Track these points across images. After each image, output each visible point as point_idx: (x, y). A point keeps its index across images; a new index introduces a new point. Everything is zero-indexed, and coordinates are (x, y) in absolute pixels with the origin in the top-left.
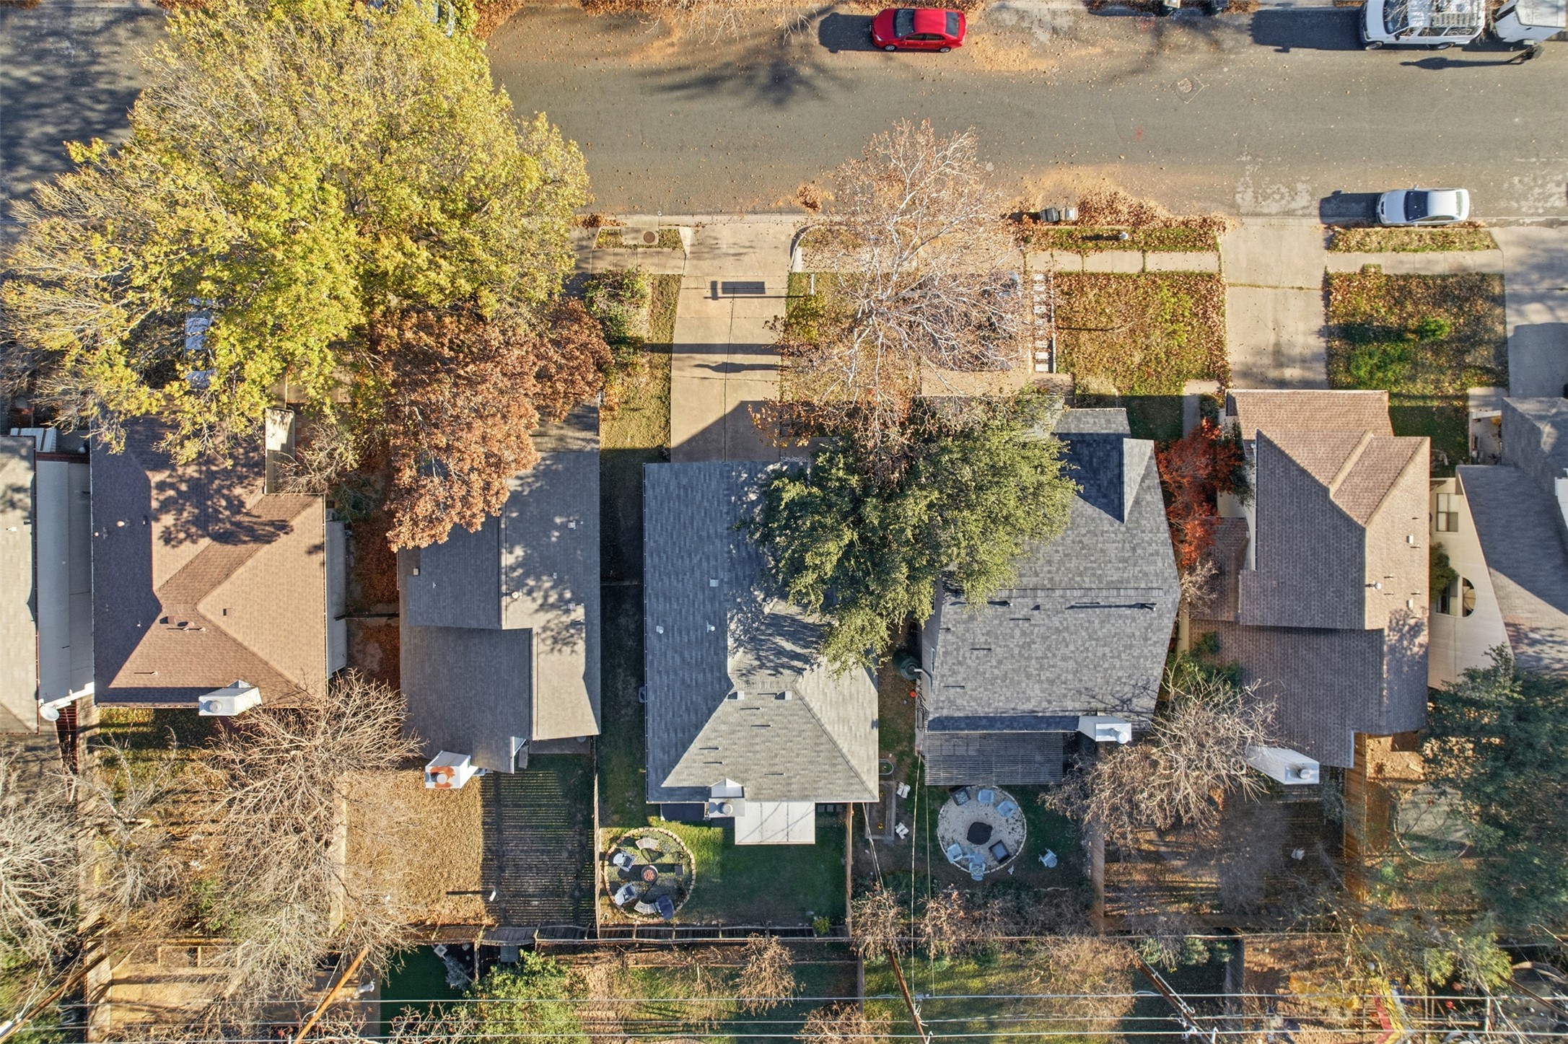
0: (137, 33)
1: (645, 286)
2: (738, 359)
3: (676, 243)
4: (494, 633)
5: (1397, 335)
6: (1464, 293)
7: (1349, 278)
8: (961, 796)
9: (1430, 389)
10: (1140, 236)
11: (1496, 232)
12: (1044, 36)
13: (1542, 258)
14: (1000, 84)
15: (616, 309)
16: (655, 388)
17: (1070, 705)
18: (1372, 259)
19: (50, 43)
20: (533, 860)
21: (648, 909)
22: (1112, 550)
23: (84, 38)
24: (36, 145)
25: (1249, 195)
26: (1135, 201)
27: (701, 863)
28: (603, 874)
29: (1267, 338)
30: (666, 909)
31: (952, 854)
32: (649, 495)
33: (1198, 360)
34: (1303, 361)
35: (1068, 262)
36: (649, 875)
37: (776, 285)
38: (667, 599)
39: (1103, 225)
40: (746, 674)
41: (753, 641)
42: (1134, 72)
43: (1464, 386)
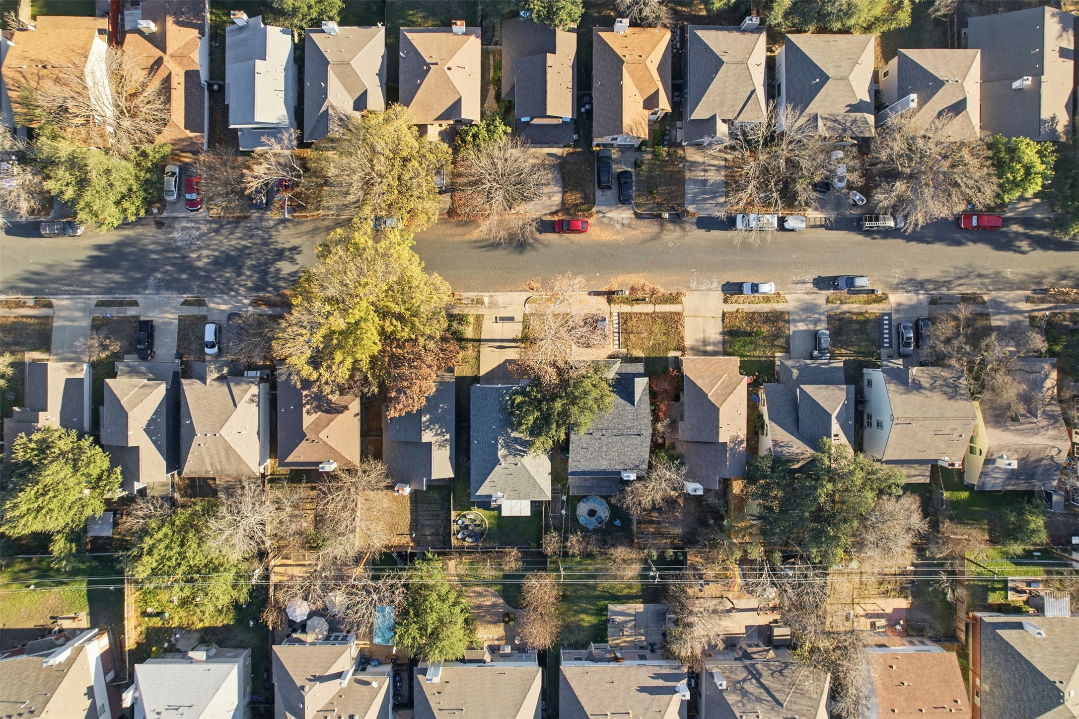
0: (285, 227)
1: (471, 320)
2: (505, 344)
3: (483, 303)
4: (418, 443)
5: (749, 334)
6: (775, 319)
7: (732, 313)
8: (585, 500)
9: (761, 354)
10: (653, 299)
11: (787, 297)
12: (618, 227)
13: (804, 306)
14: (602, 245)
15: (461, 328)
16: (474, 354)
17: (617, 467)
18: (741, 306)
19: (255, 232)
20: (428, 523)
21: (470, 540)
22: (630, 415)
23: (267, 230)
24: (250, 269)
25: (695, 283)
26: (652, 286)
27: (490, 524)
28: (454, 527)
29: (700, 336)
30: (477, 540)
31: (582, 520)
32: (472, 396)
33: (675, 344)
34: (714, 344)
35: (626, 308)
36: (471, 528)
37: (519, 317)
38: (478, 431)
39: (640, 295)
40: (505, 457)
41: (507, 446)
42: (652, 240)
43: (774, 353)
